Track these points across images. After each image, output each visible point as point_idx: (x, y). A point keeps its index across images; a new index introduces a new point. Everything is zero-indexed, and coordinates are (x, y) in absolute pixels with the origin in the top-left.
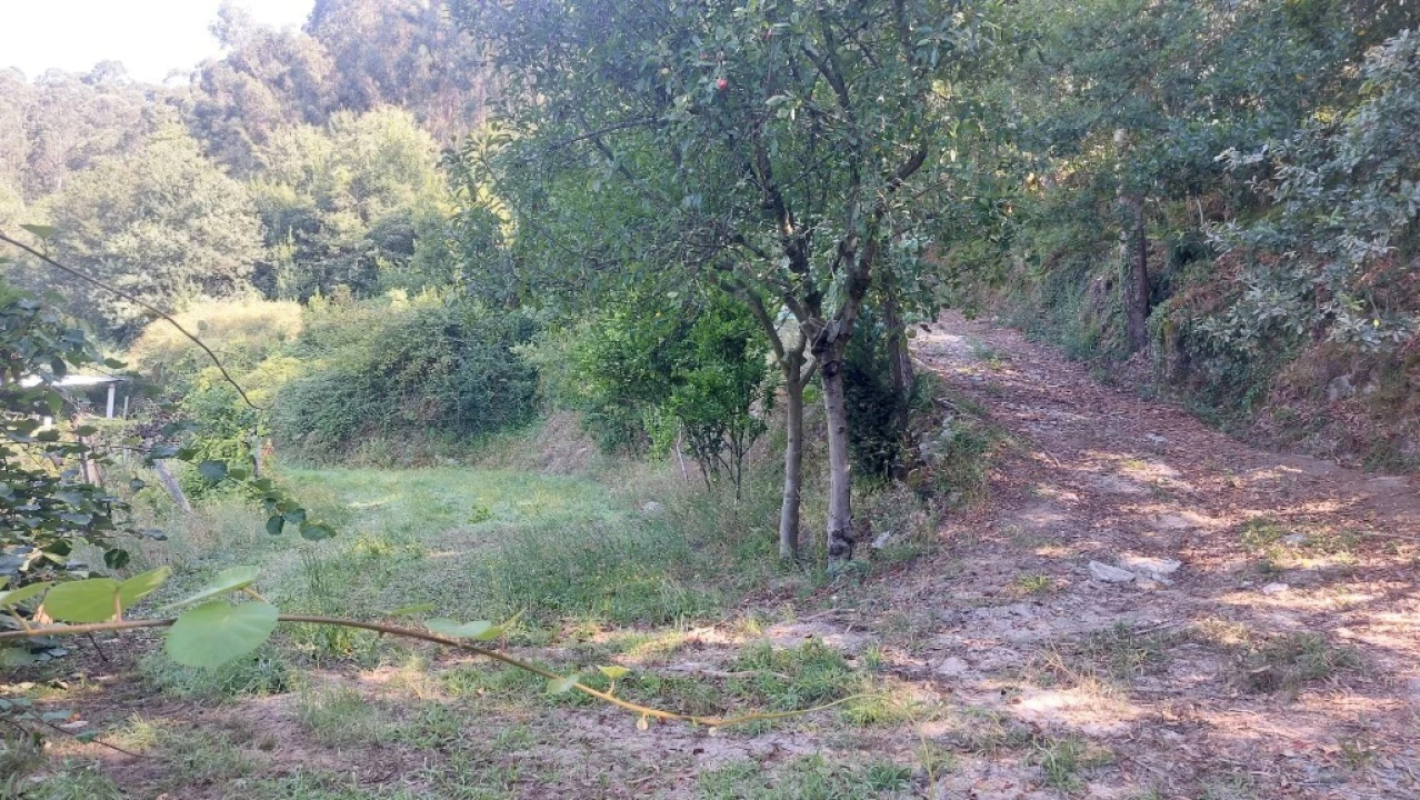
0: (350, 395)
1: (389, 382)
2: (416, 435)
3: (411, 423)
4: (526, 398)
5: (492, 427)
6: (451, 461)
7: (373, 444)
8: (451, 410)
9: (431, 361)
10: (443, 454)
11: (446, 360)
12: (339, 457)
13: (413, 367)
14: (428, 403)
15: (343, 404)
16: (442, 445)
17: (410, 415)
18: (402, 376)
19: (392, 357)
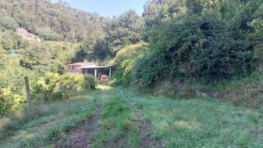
0: (156, 62)
1: (173, 55)
2: (186, 81)
3: (183, 74)
4: (247, 61)
5: (227, 77)
6: (204, 94)
7: (166, 85)
8: (205, 67)
9: (194, 42)
10: (200, 91)
11: (202, 41)
12: (151, 90)
13: (184, 46)
14: (192, 64)
15: (154, 66)
16: (199, 86)
17: (183, 71)
18: (179, 52)
19: (174, 41)
